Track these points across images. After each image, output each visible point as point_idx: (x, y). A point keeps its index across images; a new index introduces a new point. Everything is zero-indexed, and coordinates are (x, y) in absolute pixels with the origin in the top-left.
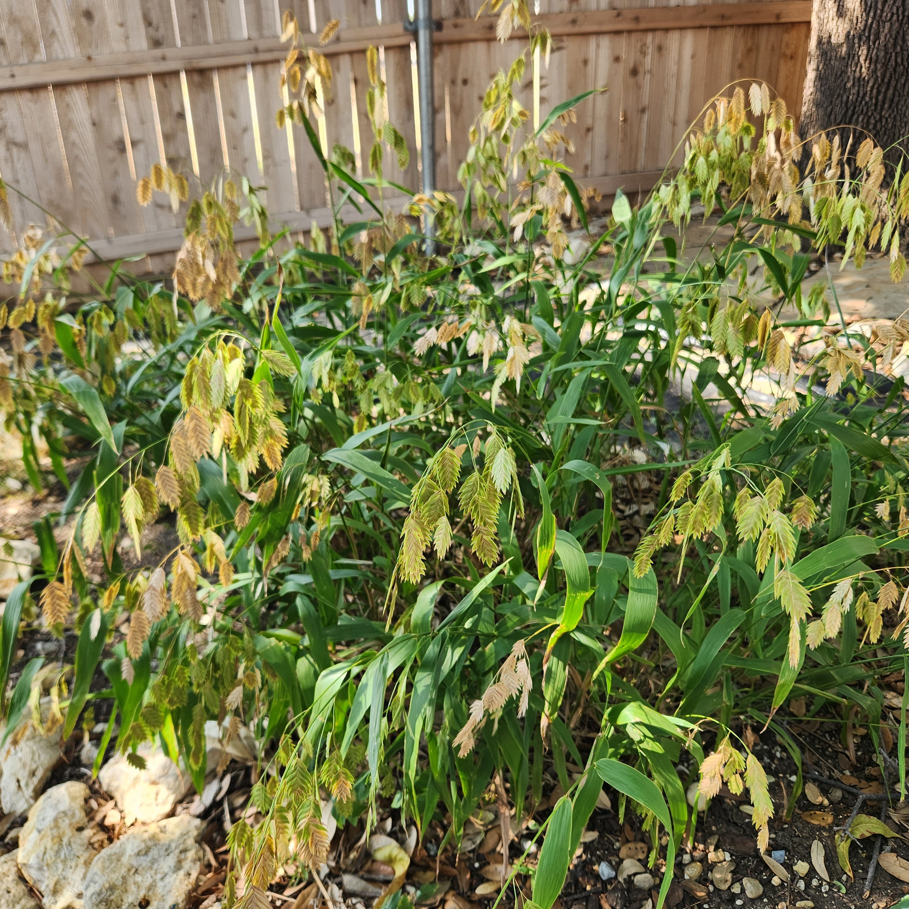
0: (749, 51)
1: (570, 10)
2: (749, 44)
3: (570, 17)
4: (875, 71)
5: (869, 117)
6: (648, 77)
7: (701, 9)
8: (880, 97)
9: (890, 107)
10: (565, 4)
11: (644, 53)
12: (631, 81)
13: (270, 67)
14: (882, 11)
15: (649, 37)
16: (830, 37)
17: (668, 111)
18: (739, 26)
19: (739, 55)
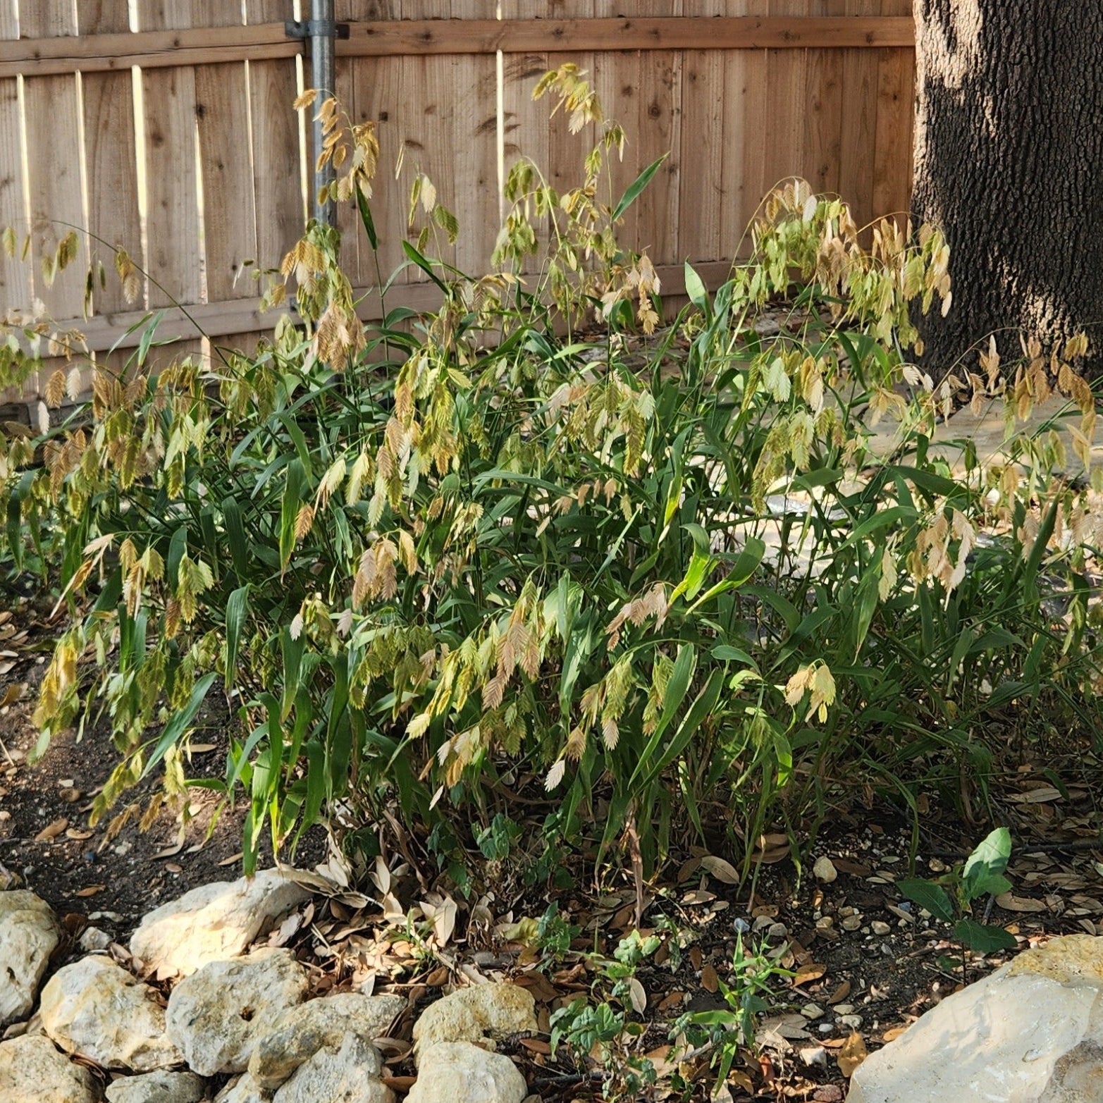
0: (831, 85)
1: (551, 17)
2: (830, 75)
3: (552, 26)
4: (1007, 130)
5: (1006, 195)
6: (677, 118)
7: (752, 23)
8: (1018, 167)
9: (1032, 180)
10: (543, 6)
11: (669, 84)
12: (651, 123)
13: (56, 83)
14: (1008, 50)
15: (677, 60)
16: (942, 79)
17: (711, 173)
18: (813, 49)
19: (816, 92)
